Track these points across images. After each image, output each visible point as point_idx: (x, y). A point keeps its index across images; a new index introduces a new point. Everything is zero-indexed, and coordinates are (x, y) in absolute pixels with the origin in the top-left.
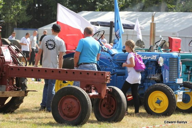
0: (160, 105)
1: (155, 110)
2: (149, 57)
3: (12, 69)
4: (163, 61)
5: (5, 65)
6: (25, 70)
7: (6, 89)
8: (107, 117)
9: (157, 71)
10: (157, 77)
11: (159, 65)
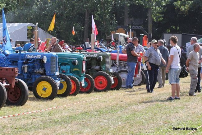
0: (45, 92)
1: (42, 95)
2: (35, 56)
4: (46, 59)
8: (13, 102)
9: (41, 67)
10: (41, 71)
11: (44, 62)
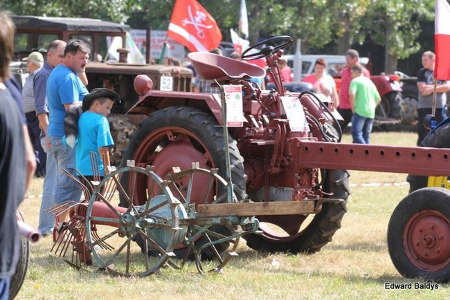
3: (307, 149)
5: (291, 141)
6: (336, 150)
7: (294, 196)
